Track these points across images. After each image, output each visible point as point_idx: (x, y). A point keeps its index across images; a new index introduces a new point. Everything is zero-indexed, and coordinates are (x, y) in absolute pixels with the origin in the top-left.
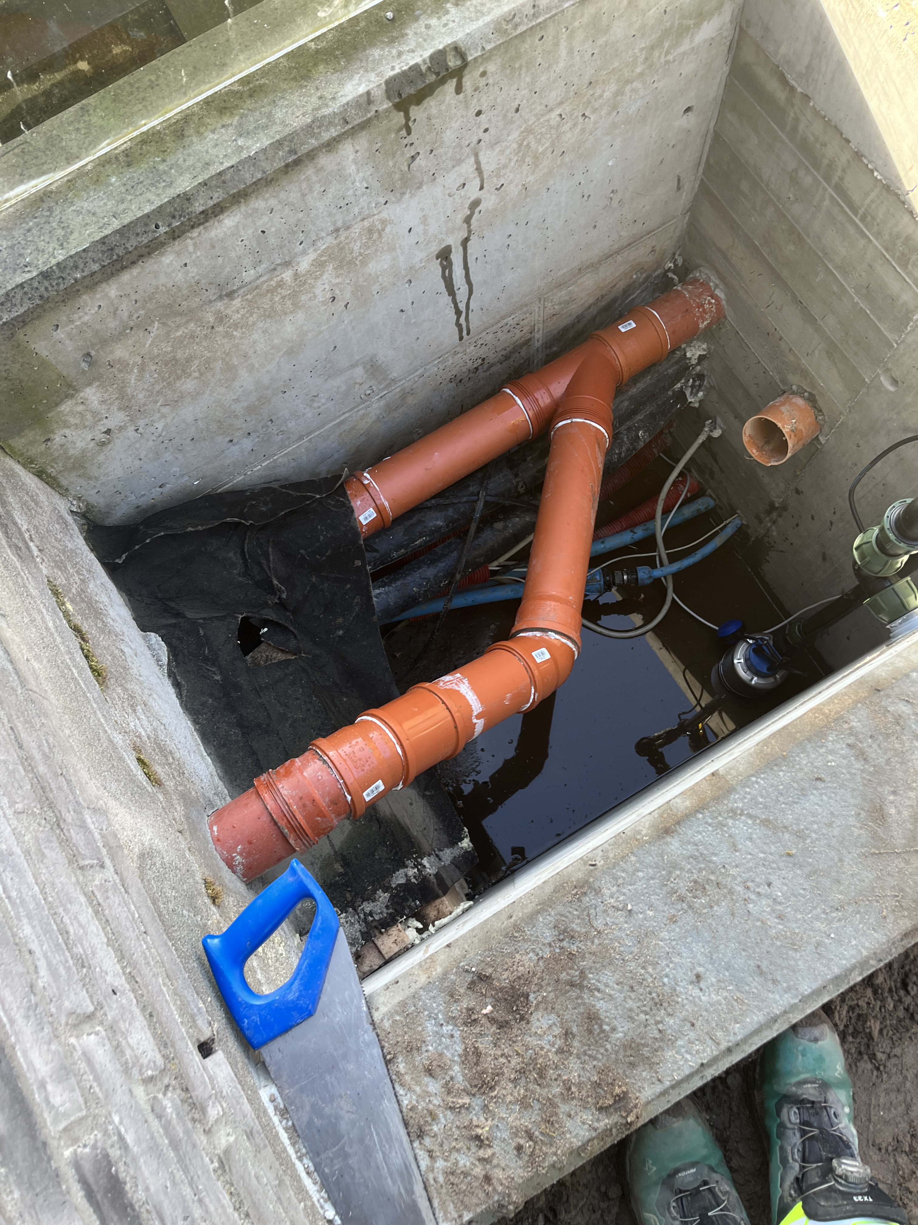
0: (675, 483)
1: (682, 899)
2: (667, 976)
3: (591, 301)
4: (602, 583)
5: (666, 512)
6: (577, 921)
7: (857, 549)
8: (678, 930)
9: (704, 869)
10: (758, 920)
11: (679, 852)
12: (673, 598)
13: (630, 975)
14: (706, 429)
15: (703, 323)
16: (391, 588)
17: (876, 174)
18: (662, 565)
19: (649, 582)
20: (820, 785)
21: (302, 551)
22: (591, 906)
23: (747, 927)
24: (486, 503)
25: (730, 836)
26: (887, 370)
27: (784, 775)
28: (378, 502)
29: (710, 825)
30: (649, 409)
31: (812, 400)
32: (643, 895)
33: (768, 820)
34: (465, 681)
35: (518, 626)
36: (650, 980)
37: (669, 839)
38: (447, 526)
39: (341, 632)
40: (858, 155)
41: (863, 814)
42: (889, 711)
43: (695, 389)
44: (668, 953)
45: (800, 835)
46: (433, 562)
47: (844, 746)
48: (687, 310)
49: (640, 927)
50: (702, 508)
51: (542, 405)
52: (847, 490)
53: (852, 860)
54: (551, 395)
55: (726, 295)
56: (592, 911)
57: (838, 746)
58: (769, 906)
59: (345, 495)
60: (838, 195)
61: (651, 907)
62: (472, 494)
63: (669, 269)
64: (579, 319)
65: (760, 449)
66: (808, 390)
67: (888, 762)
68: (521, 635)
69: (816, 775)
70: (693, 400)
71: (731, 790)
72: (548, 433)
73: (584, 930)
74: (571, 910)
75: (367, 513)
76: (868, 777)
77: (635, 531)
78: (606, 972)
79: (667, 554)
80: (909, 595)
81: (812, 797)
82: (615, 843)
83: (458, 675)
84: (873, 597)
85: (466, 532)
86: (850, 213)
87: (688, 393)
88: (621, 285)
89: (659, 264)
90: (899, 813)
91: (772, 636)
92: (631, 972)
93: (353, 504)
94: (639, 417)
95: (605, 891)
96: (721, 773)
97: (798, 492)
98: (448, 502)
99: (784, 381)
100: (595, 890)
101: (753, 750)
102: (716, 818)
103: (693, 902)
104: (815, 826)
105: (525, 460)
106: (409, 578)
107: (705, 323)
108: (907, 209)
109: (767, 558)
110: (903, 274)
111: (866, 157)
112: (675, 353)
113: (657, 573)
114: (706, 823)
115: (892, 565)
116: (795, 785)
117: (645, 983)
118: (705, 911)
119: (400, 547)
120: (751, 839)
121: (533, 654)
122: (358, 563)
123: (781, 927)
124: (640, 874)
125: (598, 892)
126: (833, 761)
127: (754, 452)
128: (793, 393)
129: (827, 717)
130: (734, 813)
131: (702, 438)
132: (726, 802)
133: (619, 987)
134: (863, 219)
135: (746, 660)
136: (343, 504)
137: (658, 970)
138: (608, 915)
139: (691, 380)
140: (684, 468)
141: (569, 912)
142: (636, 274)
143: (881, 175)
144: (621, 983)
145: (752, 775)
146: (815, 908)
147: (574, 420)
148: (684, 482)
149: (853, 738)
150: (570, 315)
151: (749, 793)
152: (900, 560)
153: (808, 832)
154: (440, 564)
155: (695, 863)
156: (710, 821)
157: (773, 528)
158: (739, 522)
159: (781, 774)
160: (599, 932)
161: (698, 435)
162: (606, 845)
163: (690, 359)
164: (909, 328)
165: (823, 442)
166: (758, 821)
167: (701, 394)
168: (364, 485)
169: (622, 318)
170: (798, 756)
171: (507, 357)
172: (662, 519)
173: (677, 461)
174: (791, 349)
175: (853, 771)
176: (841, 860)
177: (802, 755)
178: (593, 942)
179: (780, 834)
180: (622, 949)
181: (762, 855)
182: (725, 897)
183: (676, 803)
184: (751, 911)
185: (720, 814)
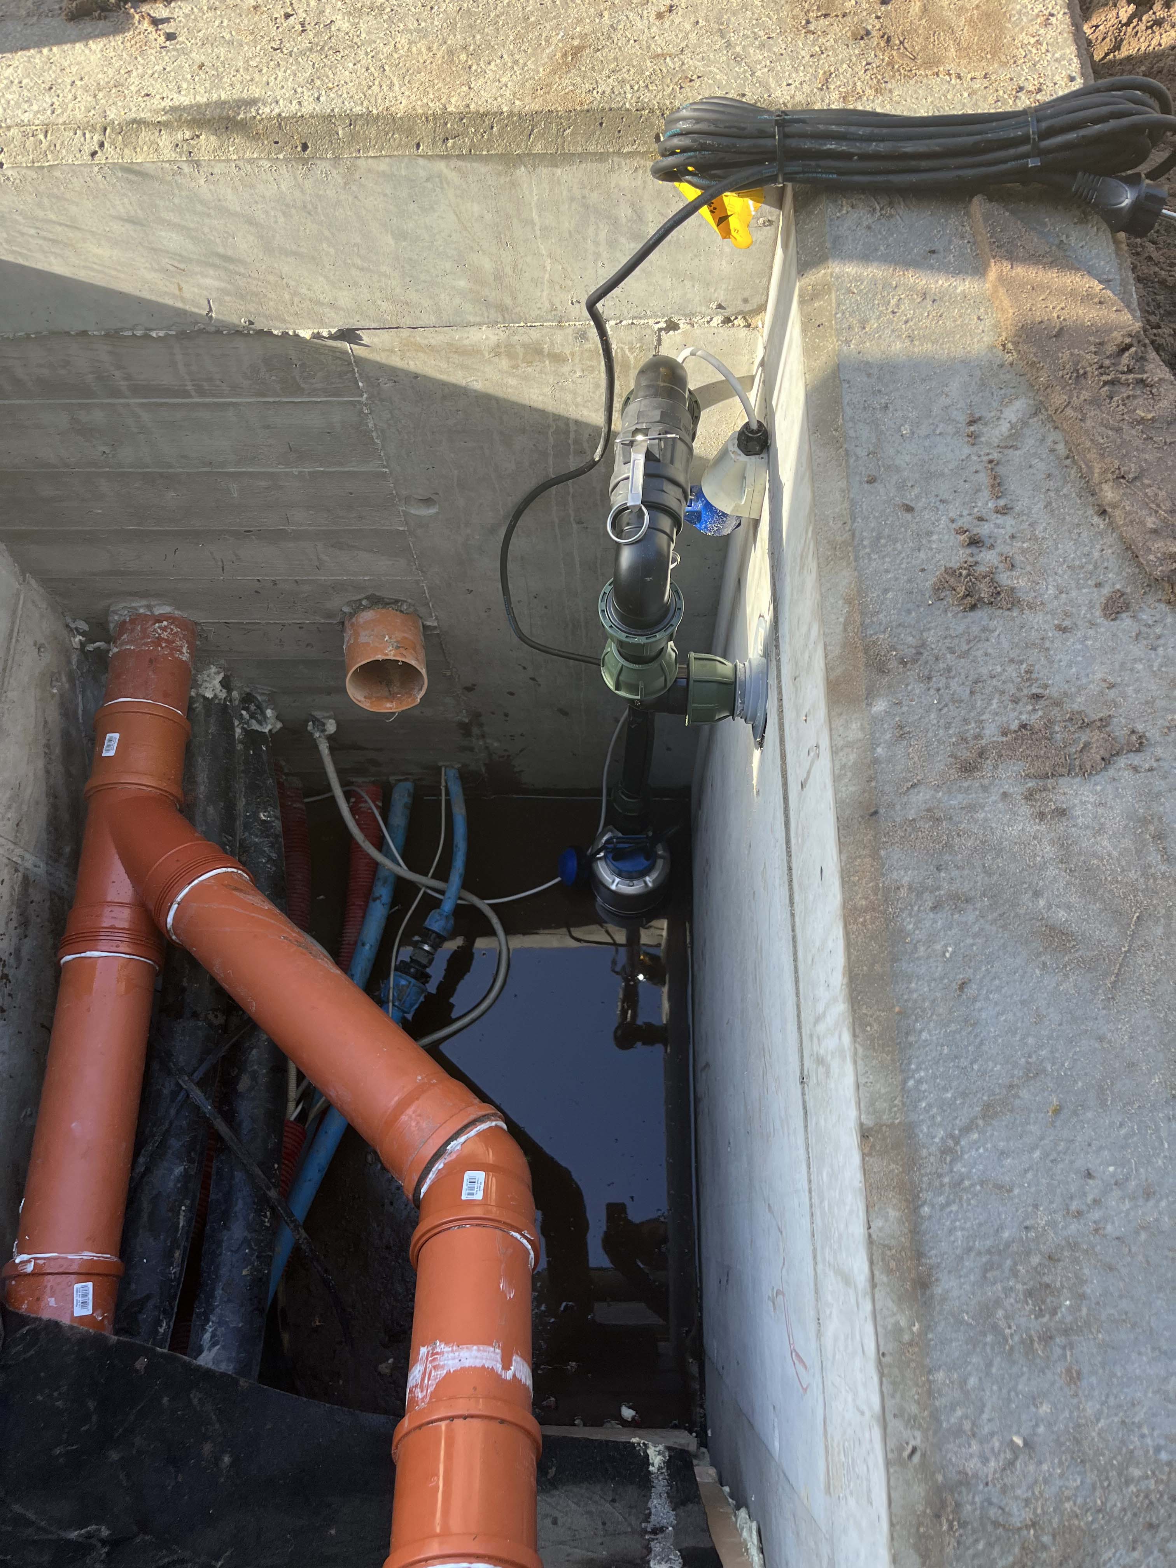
0: (353, 810)
1: (1047, 1338)
2: (1158, 1449)
3: (40, 764)
4: (413, 981)
5: (380, 844)
6: (996, 1552)
7: (618, 687)
8: (1094, 1380)
9: (1015, 1264)
10: (1137, 1233)
11: (967, 1287)
12: (489, 905)
13: (1129, 1514)
14: (317, 735)
15: (182, 653)
16: (218, 1310)
17: (154, 334)
18: (442, 892)
19: (452, 922)
20: (972, 990)
21: (57, 1451)
22: (982, 1508)
23: (1141, 1258)
24: (200, 1084)
25: (982, 1183)
26: (407, 500)
27: (929, 1032)
28: (75, 1268)
29: (948, 1204)
30: (240, 785)
31: (376, 601)
32: (1009, 1401)
33: (987, 1106)
34: (440, 1347)
35: (408, 1186)
36: (1152, 1484)
37: (938, 1290)
38: (191, 1161)
39: (227, 1459)
40: (113, 336)
41: (1046, 958)
42: (914, 820)
43: (258, 715)
44: (1123, 1422)
45: (1033, 1073)
46: (226, 1216)
47: (932, 915)
48: (151, 661)
49: (1059, 1443)
50: (406, 799)
51: (126, 925)
52: (516, 639)
53: (1108, 1022)
54: (121, 904)
55: (170, 605)
56: (993, 1512)
57: (928, 924)
58: (1123, 1198)
59: (23, 1320)
60: (145, 398)
61: (1034, 1400)
62: (174, 1095)
63: (83, 644)
64: (52, 794)
65: (391, 697)
66: (360, 597)
67: (988, 873)
68: (423, 1190)
69: (955, 986)
70: (270, 724)
71: (909, 1129)
72: (171, 944)
73: (1017, 1550)
74: (971, 1552)
75: (77, 1298)
76: (996, 915)
77: (377, 895)
78: (1105, 1557)
79: (433, 877)
80: (715, 667)
81: (984, 1015)
82: (894, 1383)
83: (423, 1350)
84: (689, 710)
85: (219, 1138)
86: (180, 401)
87: (255, 726)
88: (53, 714)
89: (65, 651)
90: (1069, 907)
91: (611, 827)
92: (1124, 1510)
93: (46, 1315)
94: (241, 803)
95: (972, 1465)
96: (869, 1122)
97: (469, 689)
98: (158, 1138)
99: (330, 615)
100: (961, 1483)
101: (860, 1051)
102: (942, 1185)
103: (1061, 1322)
104: (1031, 1040)
105: (183, 990)
106: (224, 1271)
107: (185, 650)
108: (228, 334)
109: (516, 770)
110: (307, 400)
111: (122, 329)
112: (194, 710)
113: (448, 906)
114: (943, 1207)
115: (669, 664)
116: (953, 1027)
117: (1153, 1497)
118: (1084, 1311)
119: (168, 1255)
120: (1003, 1154)
121: (464, 1197)
122: (142, 1363)
123: (1163, 1204)
124: (972, 1381)
125: (965, 1481)
126: (946, 946)
127: (389, 707)
128: (352, 615)
129: (874, 909)
130: (949, 1152)
131: (324, 748)
132: (924, 1152)
133: (1140, 1548)
134: (201, 392)
135: (619, 875)
136: (34, 1333)
137: (1142, 1459)
138: (1013, 1487)
139: (244, 712)
140: (342, 786)
141: (974, 1556)
142: (52, 687)
143: (161, 330)
144: (1135, 1541)
145: (904, 1082)
146: (1157, 1130)
147: (179, 899)
148: (360, 799)
149: (926, 896)
150: (37, 803)
151: (930, 1106)
152: (669, 649)
153: (1033, 1059)
154: (237, 1209)
155: (997, 1273)
156: (942, 1199)
157: (489, 741)
158: (453, 771)
159: (925, 1035)
160: (1034, 1524)
161: (316, 747)
162: (889, 1403)
163: (215, 696)
164: (378, 441)
165: (436, 624)
166: (980, 1122)
167: (269, 713)
168: (32, 1274)
169: (96, 740)
170: (911, 992)
171: (24, 923)
172: (386, 856)
173: (329, 788)
174: (296, 581)
175: (976, 928)
176: (1101, 1039)
177: (913, 985)
178: (1045, 1547)
179: (1017, 1102)
180: (1080, 1500)
181: (1037, 1154)
182: (1076, 1261)
183: (881, 1229)
184: (1118, 1234)
185: (940, 1176)
